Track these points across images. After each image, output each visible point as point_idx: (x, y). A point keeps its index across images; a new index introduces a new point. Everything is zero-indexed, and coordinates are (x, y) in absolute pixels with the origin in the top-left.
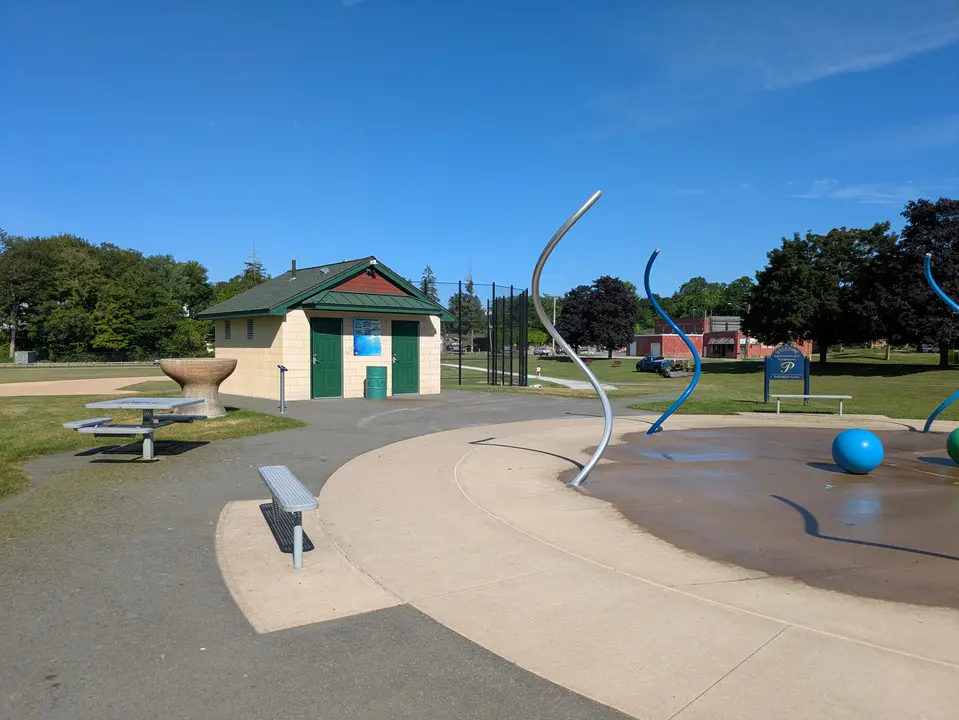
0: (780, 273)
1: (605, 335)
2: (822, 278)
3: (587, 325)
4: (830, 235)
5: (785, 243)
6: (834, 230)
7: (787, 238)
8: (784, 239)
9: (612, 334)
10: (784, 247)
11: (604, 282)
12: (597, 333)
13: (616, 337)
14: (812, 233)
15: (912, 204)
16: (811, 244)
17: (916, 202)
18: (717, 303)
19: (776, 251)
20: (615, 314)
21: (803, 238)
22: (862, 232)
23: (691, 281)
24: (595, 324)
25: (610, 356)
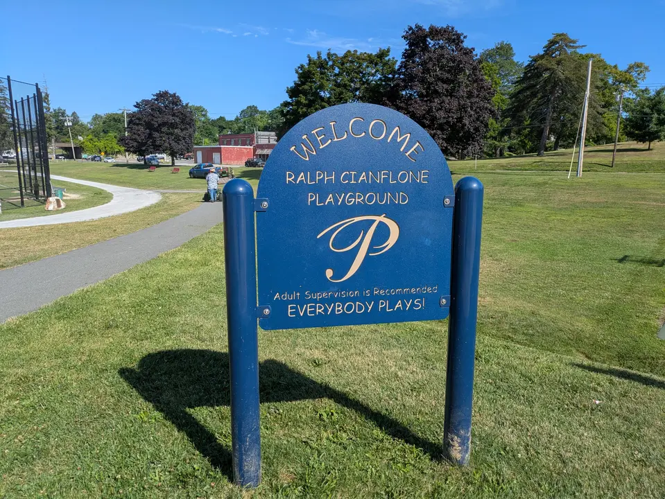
0: (306, 87)
1: (166, 144)
2: (340, 95)
3: (150, 136)
4: (346, 56)
5: (310, 60)
6: (349, 51)
7: (312, 56)
8: (309, 57)
9: (173, 144)
10: (309, 64)
11: (162, 96)
12: (158, 143)
13: (176, 147)
14: (332, 52)
15: (410, 29)
16: (330, 63)
17: (414, 28)
18: (265, 124)
19: (302, 67)
20: (173, 126)
21: (324, 56)
22: (370, 56)
23: (248, 108)
24: (156, 135)
25: (173, 163)
